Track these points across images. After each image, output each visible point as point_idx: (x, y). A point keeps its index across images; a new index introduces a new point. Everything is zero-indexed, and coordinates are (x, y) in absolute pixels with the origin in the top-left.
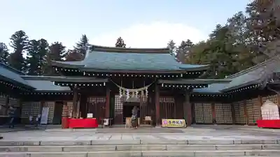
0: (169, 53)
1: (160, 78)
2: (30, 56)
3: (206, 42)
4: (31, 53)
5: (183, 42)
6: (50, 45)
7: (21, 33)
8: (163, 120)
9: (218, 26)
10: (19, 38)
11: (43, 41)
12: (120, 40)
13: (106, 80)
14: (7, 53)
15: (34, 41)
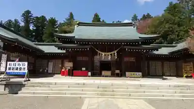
0: (132, 26)
1: (125, 45)
2: (35, 28)
3: (161, 15)
4: (35, 26)
5: (144, 15)
6: (48, 20)
7: (28, 12)
8: (127, 73)
9: (171, 4)
10: (27, 15)
11: (43, 18)
12: (96, 15)
13: (89, 46)
14: (20, 27)
15: (37, 17)
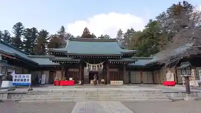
2: (26, 40)
3: (142, 31)
4: (26, 37)
5: (128, 30)
6: (39, 32)
7: (19, 24)
8: (111, 82)
9: (151, 20)
10: (18, 27)
11: (34, 29)
12: (86, 29)
14: (9, 37)
15: (28, 29)
